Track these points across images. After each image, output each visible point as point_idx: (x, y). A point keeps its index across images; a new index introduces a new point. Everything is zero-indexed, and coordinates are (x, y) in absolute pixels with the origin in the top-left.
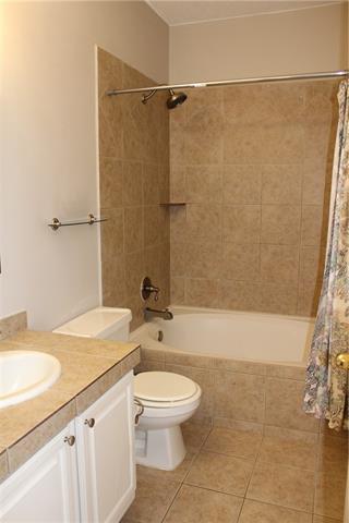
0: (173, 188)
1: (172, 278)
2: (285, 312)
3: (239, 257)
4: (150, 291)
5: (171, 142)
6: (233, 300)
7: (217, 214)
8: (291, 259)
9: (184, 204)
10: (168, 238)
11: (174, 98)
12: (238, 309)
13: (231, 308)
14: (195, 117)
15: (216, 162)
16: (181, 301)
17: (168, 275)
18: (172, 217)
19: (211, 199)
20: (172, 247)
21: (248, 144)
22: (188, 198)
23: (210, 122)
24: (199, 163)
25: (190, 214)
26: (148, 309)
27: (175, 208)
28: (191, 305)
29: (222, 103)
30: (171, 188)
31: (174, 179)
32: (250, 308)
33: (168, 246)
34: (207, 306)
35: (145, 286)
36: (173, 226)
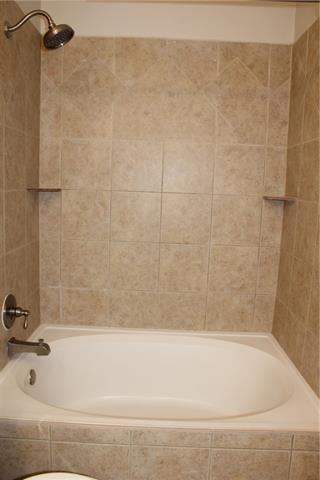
0: (44, 168)
1: (42, 288)
2: (191, 327)
3: (133, 259)
4: (15, 315)
5: (43, 105)
6: (126, 316)
7: (103, 204)
8: (199, 262)
9: (59, 190)
10: (36, 236)
11: (56, 32)
12: (132, 326)
13: (122, 325)
14: (76, 74)
15: (104, 135)
16: (55, 318)
17: (37, 285)
18: (41, 207)
19: (96, 184)
20: (42, 247)
21: (146, 113)
22: (65, 182)
23: (97, 82)
24: (81, 136)
25: (66, 204)
26: (13, 340)
27: (47, 195)
28: (67, 323)
29: (114, 59)
30: (41, 168)
31: (45, 156)
32: (146, 324)
33: (37, 245)
34: (91, 323)
35: (8, 308)
36: (43, 220)
